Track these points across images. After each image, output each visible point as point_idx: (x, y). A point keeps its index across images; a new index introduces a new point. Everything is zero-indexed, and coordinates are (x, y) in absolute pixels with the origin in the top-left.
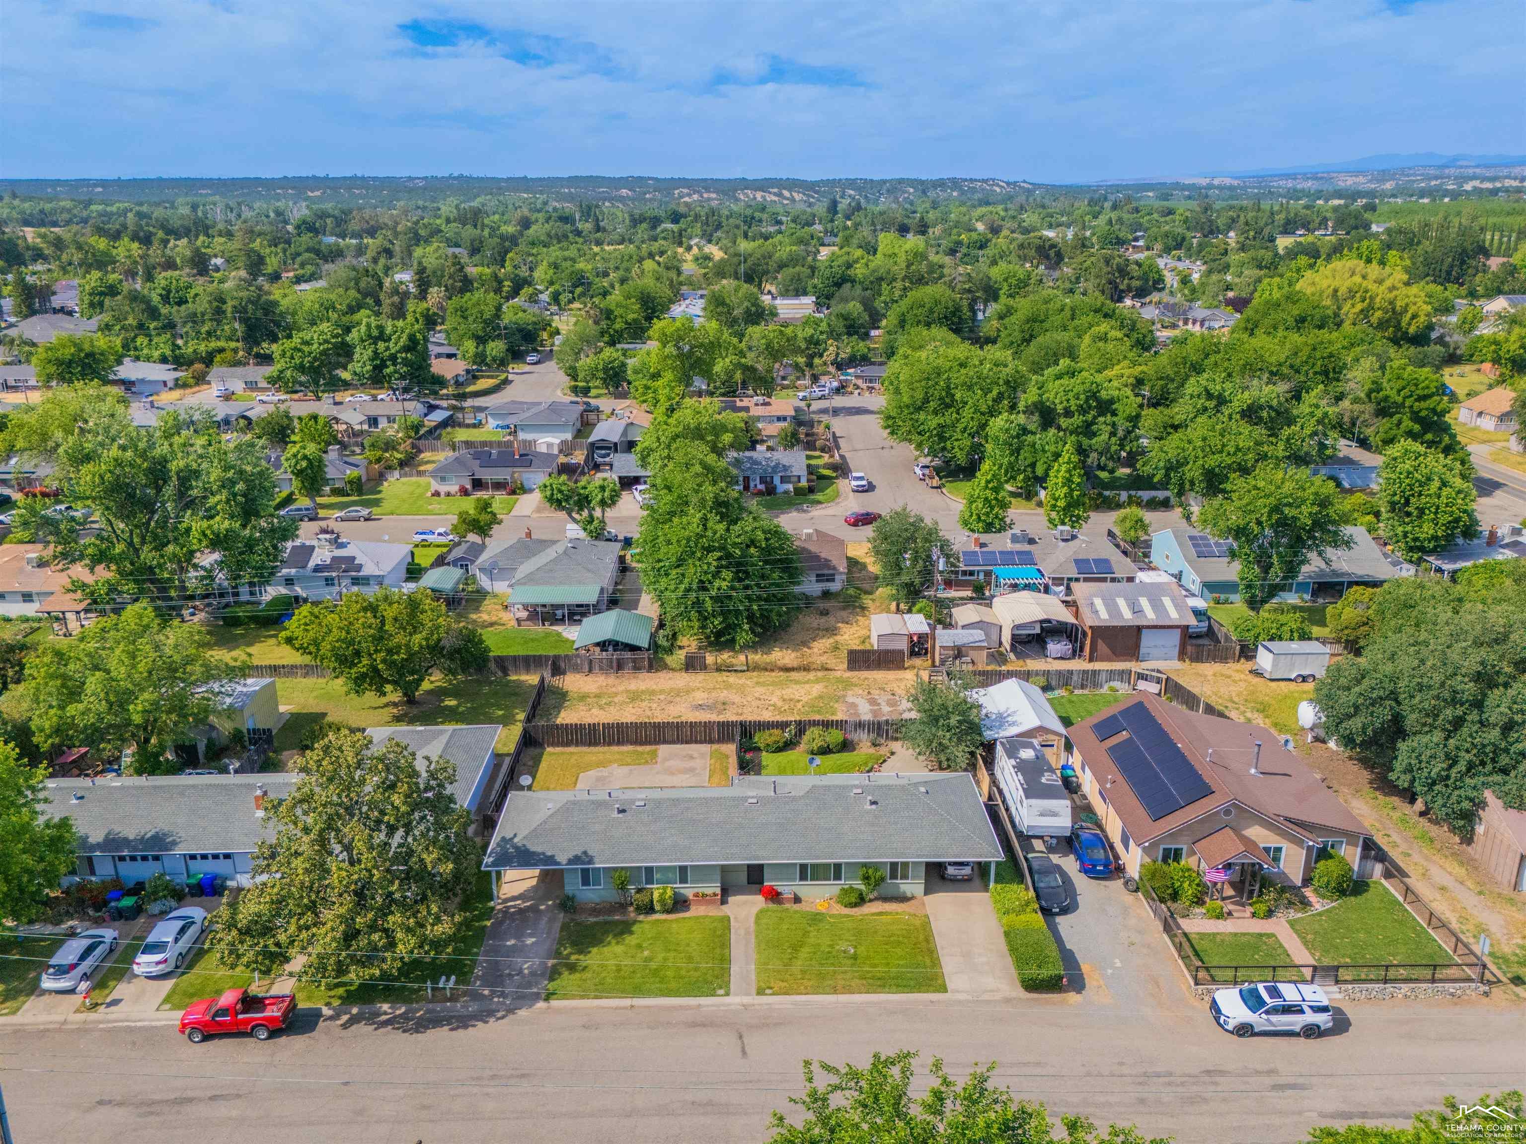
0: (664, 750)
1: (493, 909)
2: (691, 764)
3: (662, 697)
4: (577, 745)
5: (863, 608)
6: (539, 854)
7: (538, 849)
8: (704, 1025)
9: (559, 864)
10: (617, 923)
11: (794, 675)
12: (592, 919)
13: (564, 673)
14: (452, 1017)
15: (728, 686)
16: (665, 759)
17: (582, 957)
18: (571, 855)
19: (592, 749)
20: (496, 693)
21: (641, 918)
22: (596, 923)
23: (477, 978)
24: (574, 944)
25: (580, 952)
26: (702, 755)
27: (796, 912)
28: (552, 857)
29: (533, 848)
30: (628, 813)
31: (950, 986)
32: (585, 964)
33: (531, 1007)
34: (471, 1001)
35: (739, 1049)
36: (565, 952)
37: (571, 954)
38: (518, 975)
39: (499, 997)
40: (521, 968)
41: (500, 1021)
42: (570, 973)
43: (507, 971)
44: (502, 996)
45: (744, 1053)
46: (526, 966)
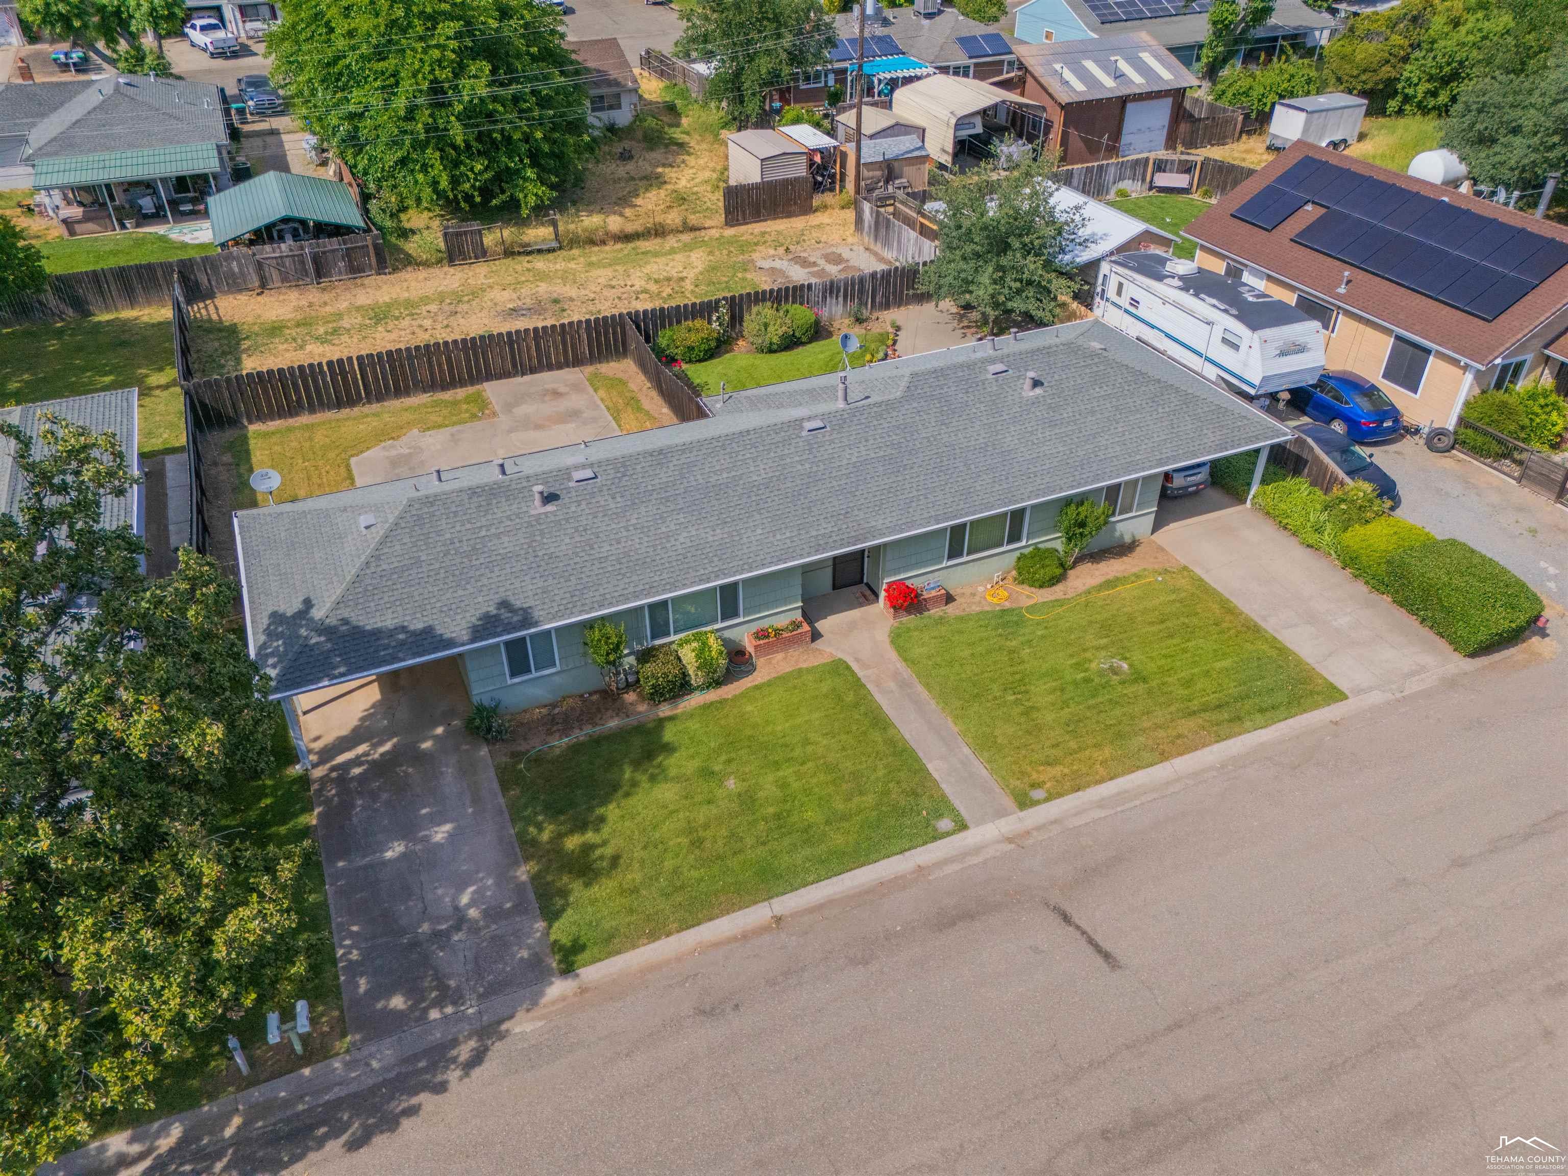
0: (493, 390)
1: (304, 780)
2: (564, 405)
3: (433, 307)
4: (312, 410)
5: (681, 145)
6: (391, 633)
7: (388, 621)
8: (969, 916)
9: (450, 643)
10: (621, 736)
11: (644, 245)
12: (560, 743)
13: (211, 295)
14: (337, 1104)
15: (542, 276)
16: (509, 407)
17: (590, 836)
18: (472, 616)
19: (345, 412)
20: (80, 348)
21: (665, 710)
22: (576, 749)
23: (353, 969)
24: (554, 810)
25: (581, 826)
26: (577, 388)
27: (961, 619)
28: (428, 631)
29: (370, 623)
30: (565, 499)
31: (1343, 685)
32: (608, 851)
33: (535, 1003)
34: (366, 1040)
35: (1090, 950)
36: (545, 836)
37: (560, 836)
38: (457, 928)
39: (439, 1003)
40: (457, 908)
41: (476, 1072)
42: (587, 885)
43: (425, 927)
44: (447, 996)
45: (1107, 956)
46: (465, 899)
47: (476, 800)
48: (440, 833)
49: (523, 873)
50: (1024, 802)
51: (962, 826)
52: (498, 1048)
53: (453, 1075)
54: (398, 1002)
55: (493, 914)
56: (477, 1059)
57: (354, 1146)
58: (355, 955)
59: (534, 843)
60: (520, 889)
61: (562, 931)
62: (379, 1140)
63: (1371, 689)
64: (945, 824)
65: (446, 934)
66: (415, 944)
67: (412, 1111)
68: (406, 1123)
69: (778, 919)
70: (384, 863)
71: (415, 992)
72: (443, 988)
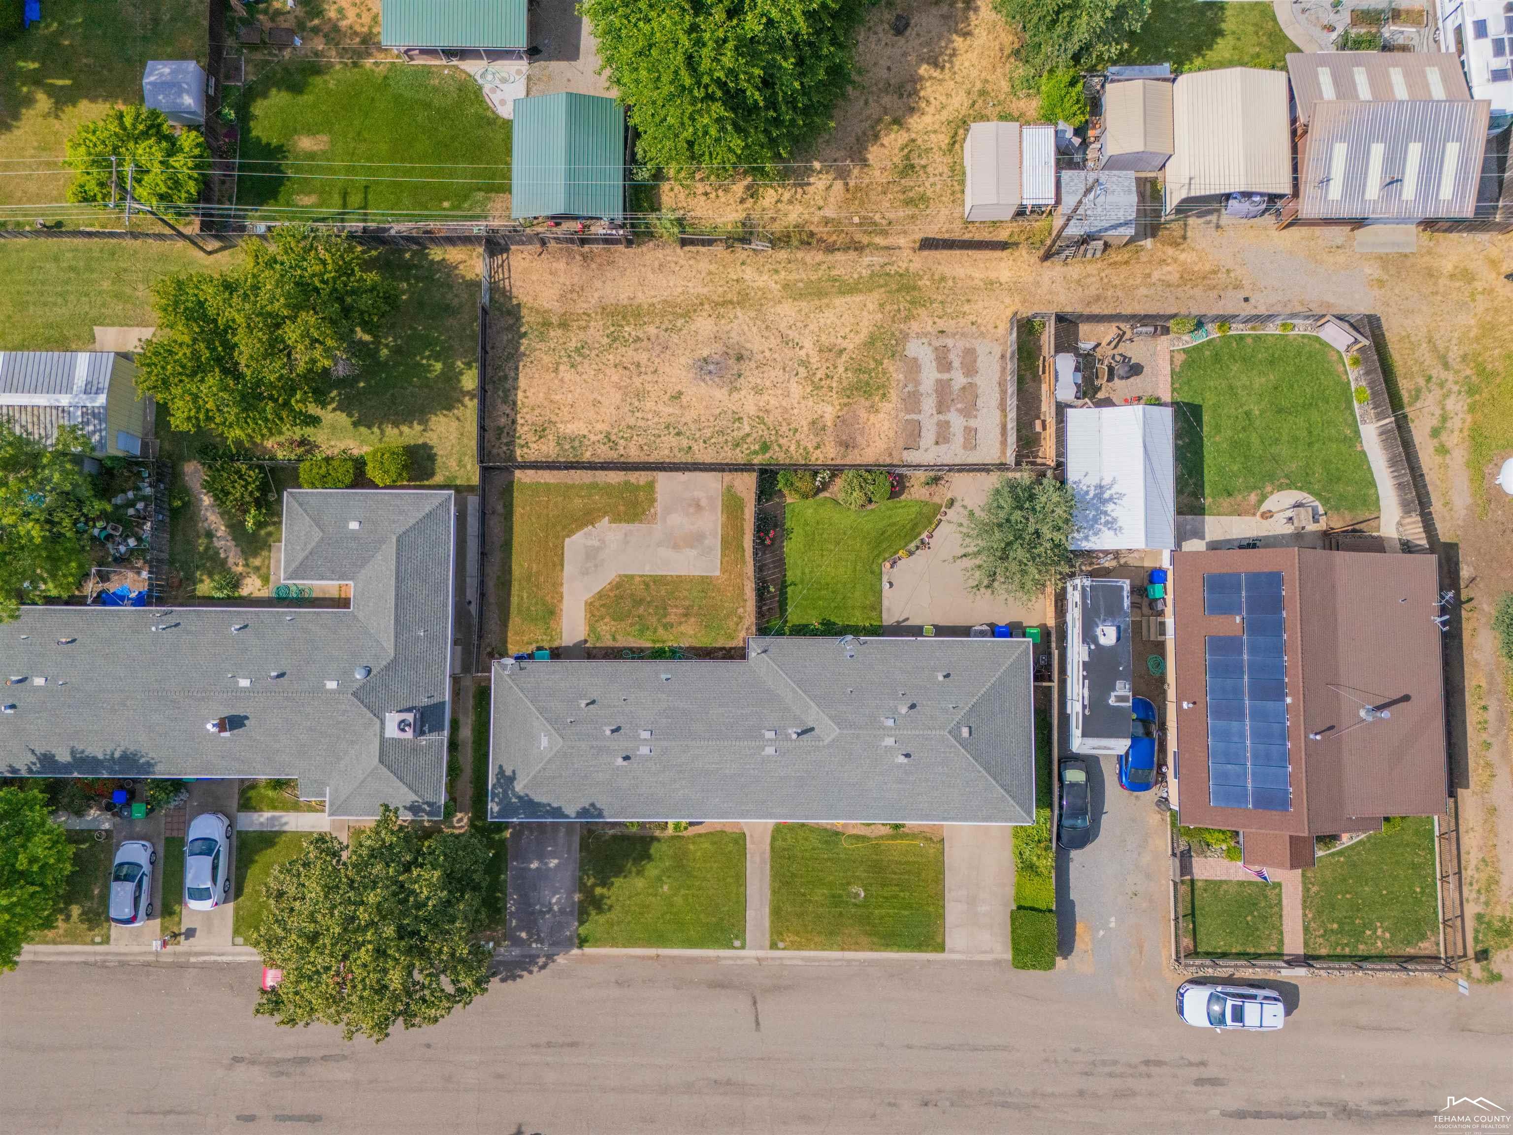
0: (662, 485)
2: (698, 523)
3: (652, 332)
6: (544, 805)
7: (544, 800)
8: (723, 986)
12: (609, 832)
16: (667, 509)
17: (605, 891)
18: (578, 807)
21: (657, 832)
22: (614, 839)
24: (597, 870)
26: (712, 502)
27: (812, 830)
28: (560, 808)
29: (537, 799)
30: (632, 761)
31: (949, 944)
32: (609, 902)
33: (567, 953)
34: (512, 945)
35: (753, 1019)
36: (589, 884)
37: (594, 885)
38: (548, 912)
39: (536, 941)
40: (550, 903)
41: (543, 971)
42: (597, 914)
43: (538, 907)
44: (539, 940)
45: (758, 1023)
46: (554, 900)
47: (569, 852)
48: (553, 863)
49: (577, 897)
50: (773, 946)
51: (743, 947)
52: (551, 966)
53: (535, 969)
54: (524, 935)
55: (562, 911)
56: (544, 967)
57: (503, 980)
58: (513, 909)
59: (585, 885)
60: (574, 903)
61: (582, 931)
62: (510, 982)
63: (958, 952)
64: (737, 943)
65: (544, 913)
66: (533, 913)
67: (521, 977)
68: (518, 980)
69: (658, 956)
70: (530, 869)
71: (530, 934)
72: (539, 936)
